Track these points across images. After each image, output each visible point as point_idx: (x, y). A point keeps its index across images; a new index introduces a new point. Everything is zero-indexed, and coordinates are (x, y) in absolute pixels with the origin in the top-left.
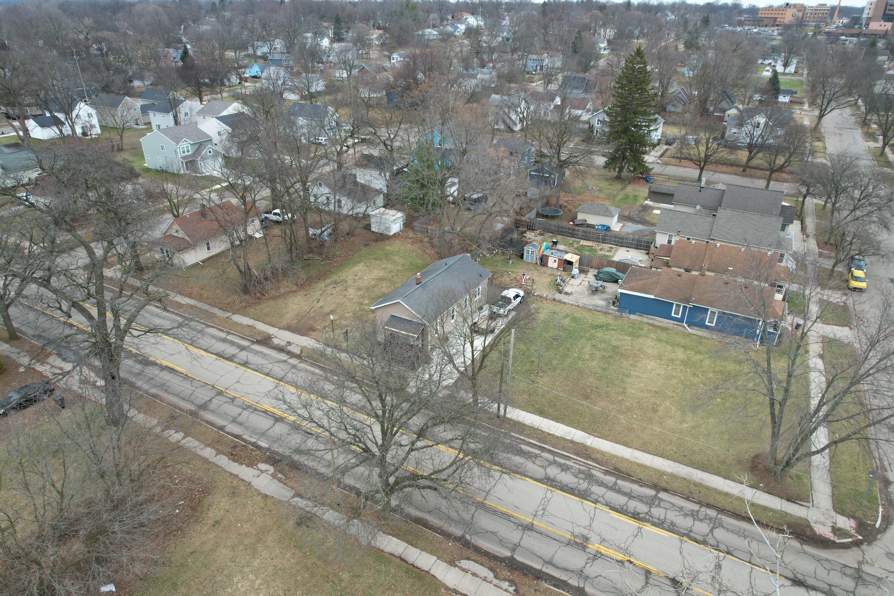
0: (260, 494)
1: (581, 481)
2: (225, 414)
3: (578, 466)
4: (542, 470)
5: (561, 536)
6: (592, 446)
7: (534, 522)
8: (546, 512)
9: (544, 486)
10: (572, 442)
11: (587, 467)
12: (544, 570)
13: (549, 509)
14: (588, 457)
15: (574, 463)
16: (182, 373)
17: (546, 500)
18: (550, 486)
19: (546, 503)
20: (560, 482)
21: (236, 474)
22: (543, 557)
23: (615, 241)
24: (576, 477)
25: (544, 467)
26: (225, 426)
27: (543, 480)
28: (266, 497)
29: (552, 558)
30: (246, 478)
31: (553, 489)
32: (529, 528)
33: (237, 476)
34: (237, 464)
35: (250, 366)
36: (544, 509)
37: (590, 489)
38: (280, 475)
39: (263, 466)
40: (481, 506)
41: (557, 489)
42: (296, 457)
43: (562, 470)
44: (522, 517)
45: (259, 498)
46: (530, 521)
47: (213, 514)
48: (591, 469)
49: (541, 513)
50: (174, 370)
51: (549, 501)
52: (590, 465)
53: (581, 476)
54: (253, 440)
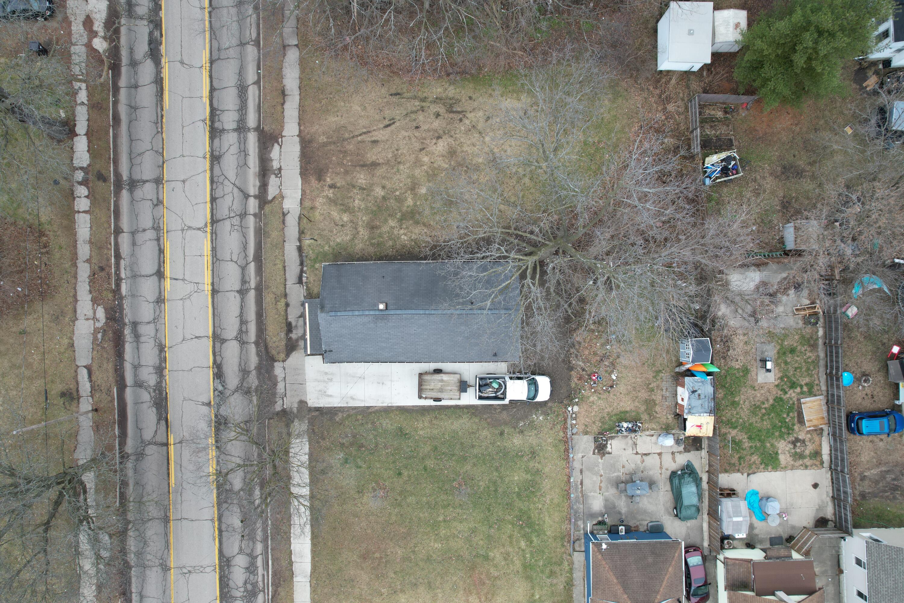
0: (71, 338)
1: (242, 589)
2: (137, 216)
3: (260, 579)
4: (236, 550)
5: (170, 595)
6: (295, 584)
7: (172, 571)
8: (187, 575)
9: (217, 562)
10: (291, 563)
11: (264, 588)
12: (134, 595)
13: (193, 576)
14: (276, 585)
15: (263, 575)
16: (162, 110)
17: (201, 569)
18: (220, 566)
19: (197, 571)
20: (230, 573)
21: (79, 298)
22: (144, 590)
23: (836, 458)
24: (245, 583)
25: (241, 551)
26: (123, 232)
27: (224, 556)
28: (72, 345)
29: (146, 597)
30: (79, 311)
31: (217, 570)
32: (165, 568)
33: (76, 301)
34: (88, 288)
35: (216, 168)
36: (190, 572)
37: (236, 600)
38: (100, 336)
39: (101, 313)
40: (166, 520)
41: (220, 573)
42: (127, 331)
43: (247, 568)
44: (172, 559)
45: (66, 341)
46: (172, 566)
47: (28, 322)
48: (264, 592)
49: (185, 571)
50: (162, 94)
51: (201, 572)
52: (268, 589)
53: (249, 587)
54: (123, 275)
